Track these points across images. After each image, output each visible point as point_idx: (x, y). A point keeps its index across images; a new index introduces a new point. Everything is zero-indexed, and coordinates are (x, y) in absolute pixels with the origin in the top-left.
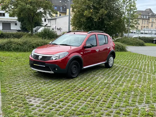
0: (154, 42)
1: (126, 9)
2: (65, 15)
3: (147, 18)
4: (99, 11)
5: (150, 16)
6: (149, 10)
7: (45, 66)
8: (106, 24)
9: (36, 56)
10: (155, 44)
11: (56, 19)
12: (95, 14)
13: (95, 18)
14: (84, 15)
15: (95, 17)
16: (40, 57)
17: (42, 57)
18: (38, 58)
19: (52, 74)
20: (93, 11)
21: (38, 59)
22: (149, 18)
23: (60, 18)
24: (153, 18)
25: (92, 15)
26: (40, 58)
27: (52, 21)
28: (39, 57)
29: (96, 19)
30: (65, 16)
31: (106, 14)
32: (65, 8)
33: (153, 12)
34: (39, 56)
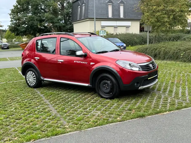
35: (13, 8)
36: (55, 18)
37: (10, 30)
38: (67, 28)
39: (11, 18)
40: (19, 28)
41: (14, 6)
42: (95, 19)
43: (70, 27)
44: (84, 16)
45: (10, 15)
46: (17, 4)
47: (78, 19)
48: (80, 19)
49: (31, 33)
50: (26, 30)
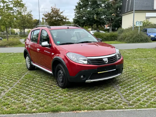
7: (115, 70)
26: (106, 61)
34: (102, 58)
35: (77, 5)
36: (107, 12)
37: (74, 22)
38: (117, 19)
39: (75, 12)
40: (80, 20)
41: (78, 3)
42: (134, 11)
43: (120, 19)
44: (130, 9)
45: (75, 10)
46: (80, 2)
47: (125, 12)
48: (127, 11)
49: (89, 24)
50: (85, 22)
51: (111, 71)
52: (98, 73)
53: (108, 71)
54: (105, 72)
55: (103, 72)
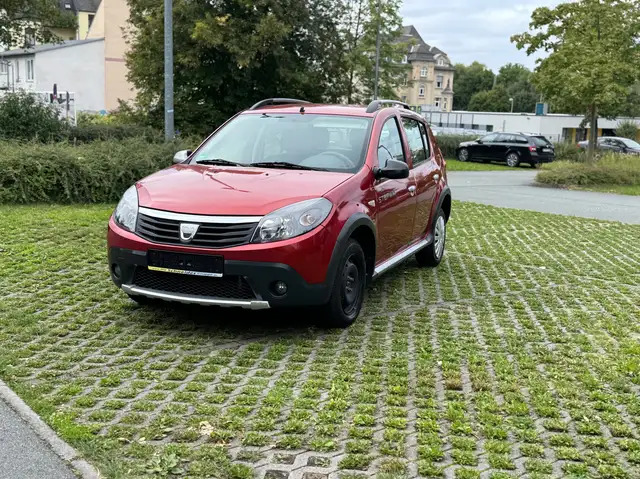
0: (464, 154)
1: (359, 24)
2: (71, 39)
3: (403, 62)
4: (257, 25)
5: (415, 57)
6: (408, 31)
7: (220, 275)
8: (284, 78)
9: (156, 225)
10: (467, 161)
11: (33, 54)
12: (237, 36)
13: (243, 53)
14: (194, 36)
15: (241, 48)
16: (189, 229)
17: (200, 230)
18: (178, 235)
19: (262, 311)
20: (232, 21)
21: (179, 242)
22: (409, 62)
23: (45, 51)
24: (426, 65)
25: (226, 39)
26: (186, 235)
27: (13, 62)
28: (178, 228)
29: (243, 57)
30: (73, 42)
31: (284, 38)
32: (68, 6)
33: (426, 42)
34: (179, 222)
51: (197, 273)
52: (150, 268)
53: (184, 272)
54: (172, 271)
55: (167, 270)
